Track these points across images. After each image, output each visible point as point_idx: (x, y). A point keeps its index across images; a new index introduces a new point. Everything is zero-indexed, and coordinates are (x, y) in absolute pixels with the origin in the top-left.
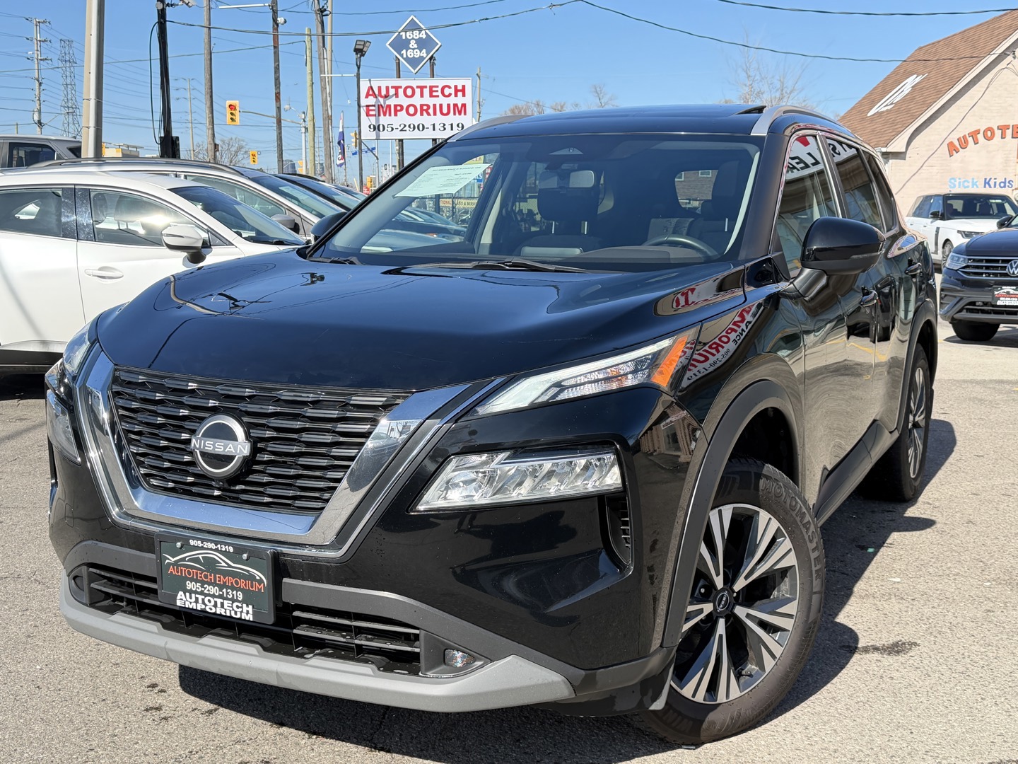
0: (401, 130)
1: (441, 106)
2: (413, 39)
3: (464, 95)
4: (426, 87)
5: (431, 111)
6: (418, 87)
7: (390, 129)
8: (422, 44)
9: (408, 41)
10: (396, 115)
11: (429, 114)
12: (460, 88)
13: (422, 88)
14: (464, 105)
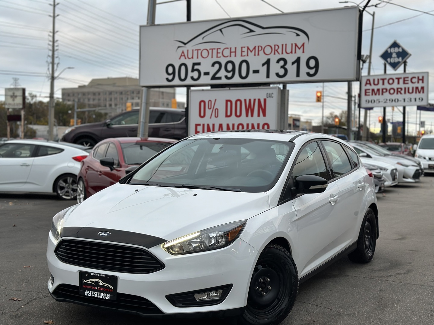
0: (385, 102)
1: (408, 88)
2: (395, 52)
3: (423, 82)
4: (401, 78)
5: (403, 92)
6: (396, 78)
7: (378, 102)
8: (399, 54)
9: (391, 54)
10: (382, 94)
11: (401, 93)
12: (421, 78)
13: (398, 79)
14: (423, 88)
